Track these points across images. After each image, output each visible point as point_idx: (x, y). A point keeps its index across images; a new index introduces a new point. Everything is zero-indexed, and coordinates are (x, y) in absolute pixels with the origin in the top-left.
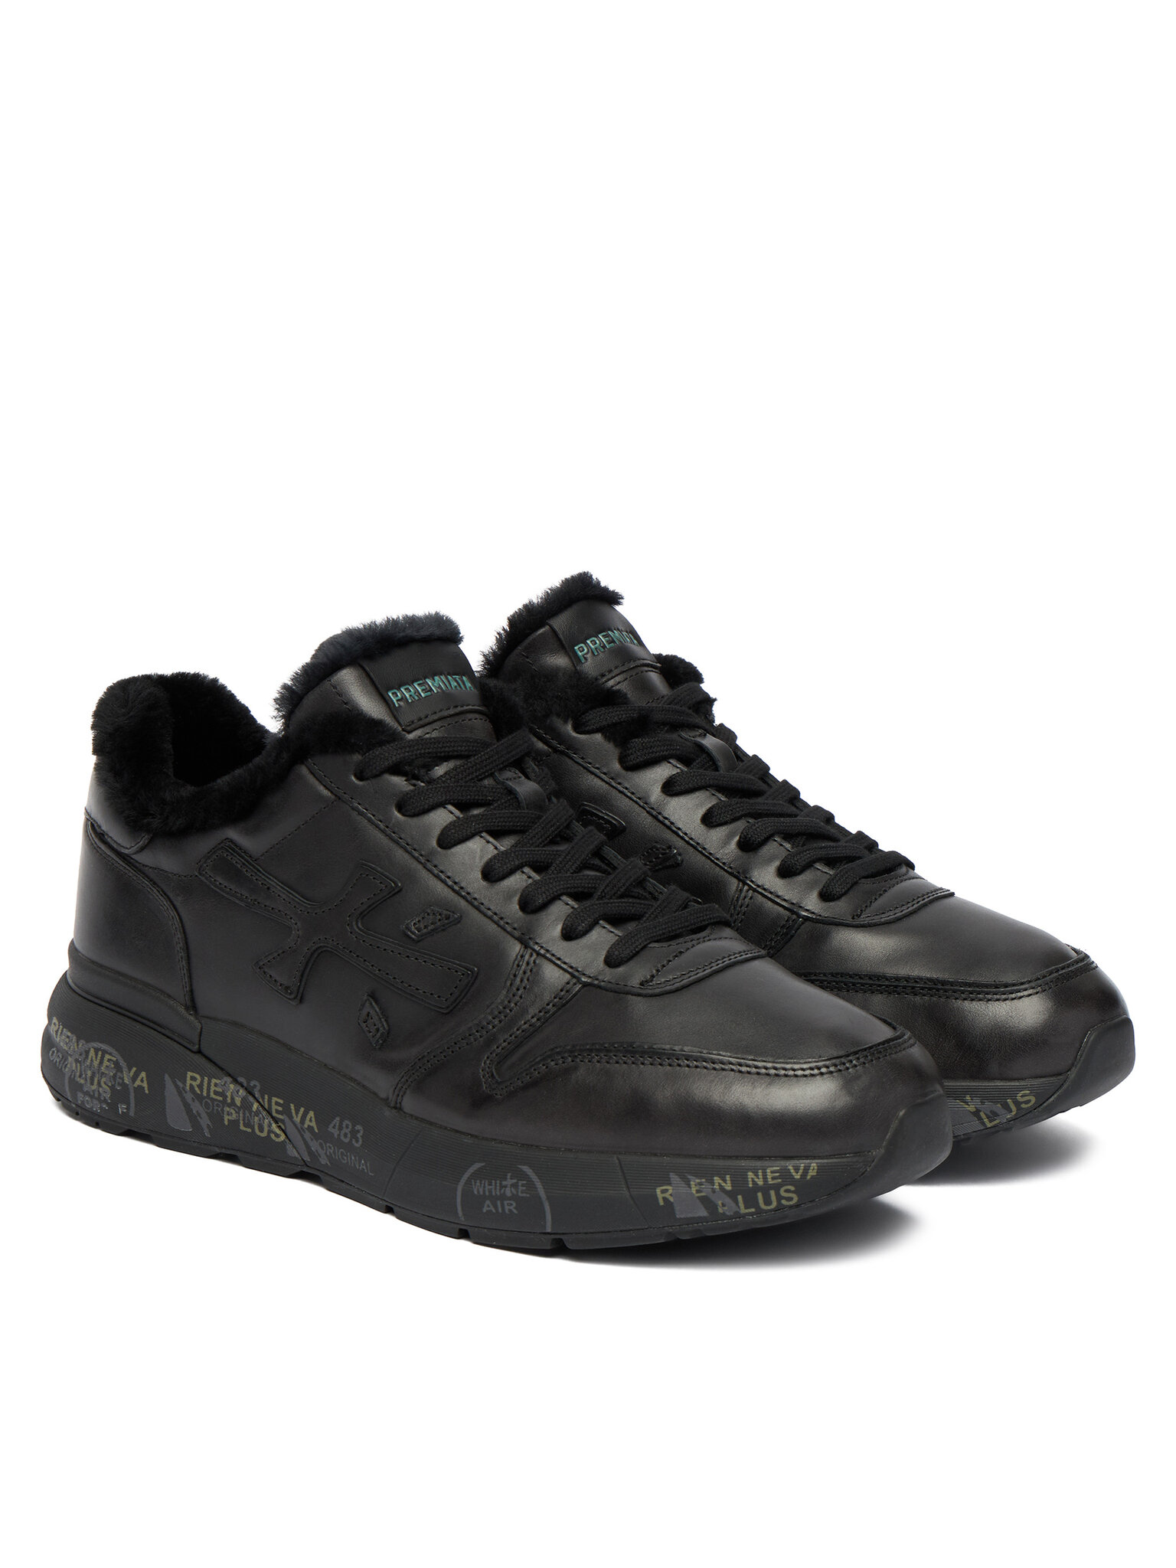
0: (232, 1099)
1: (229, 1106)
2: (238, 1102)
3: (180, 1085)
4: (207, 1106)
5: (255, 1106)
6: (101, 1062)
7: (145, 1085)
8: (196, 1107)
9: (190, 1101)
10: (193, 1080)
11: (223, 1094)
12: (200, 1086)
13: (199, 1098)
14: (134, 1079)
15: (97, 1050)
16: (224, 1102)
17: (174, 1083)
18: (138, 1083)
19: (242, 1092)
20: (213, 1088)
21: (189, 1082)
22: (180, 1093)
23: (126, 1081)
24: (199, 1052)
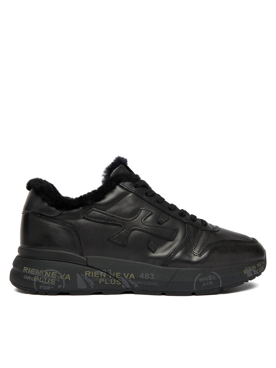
0: (102, 276)
1: (101, 278)
2: (104, 276)
3: (83, 275)
4: (93, 279)
5: (110, 277)
6: (51, 275)
7: (69, 278)
8: (89, 281)
9: (86, 279)
10: (87, 273)
11: (99, 275)
12: (91, 274)
13: (90, 278)
14: (65, 277)
15: (48, 272)
16: (100, 277)
17: (81, 275)
18: (66, 278)
19: (105, 274)
20: (95, 274)
21: (86, 274)
22: (83, 278)
23: (62, 278)
24: (87, 266)
